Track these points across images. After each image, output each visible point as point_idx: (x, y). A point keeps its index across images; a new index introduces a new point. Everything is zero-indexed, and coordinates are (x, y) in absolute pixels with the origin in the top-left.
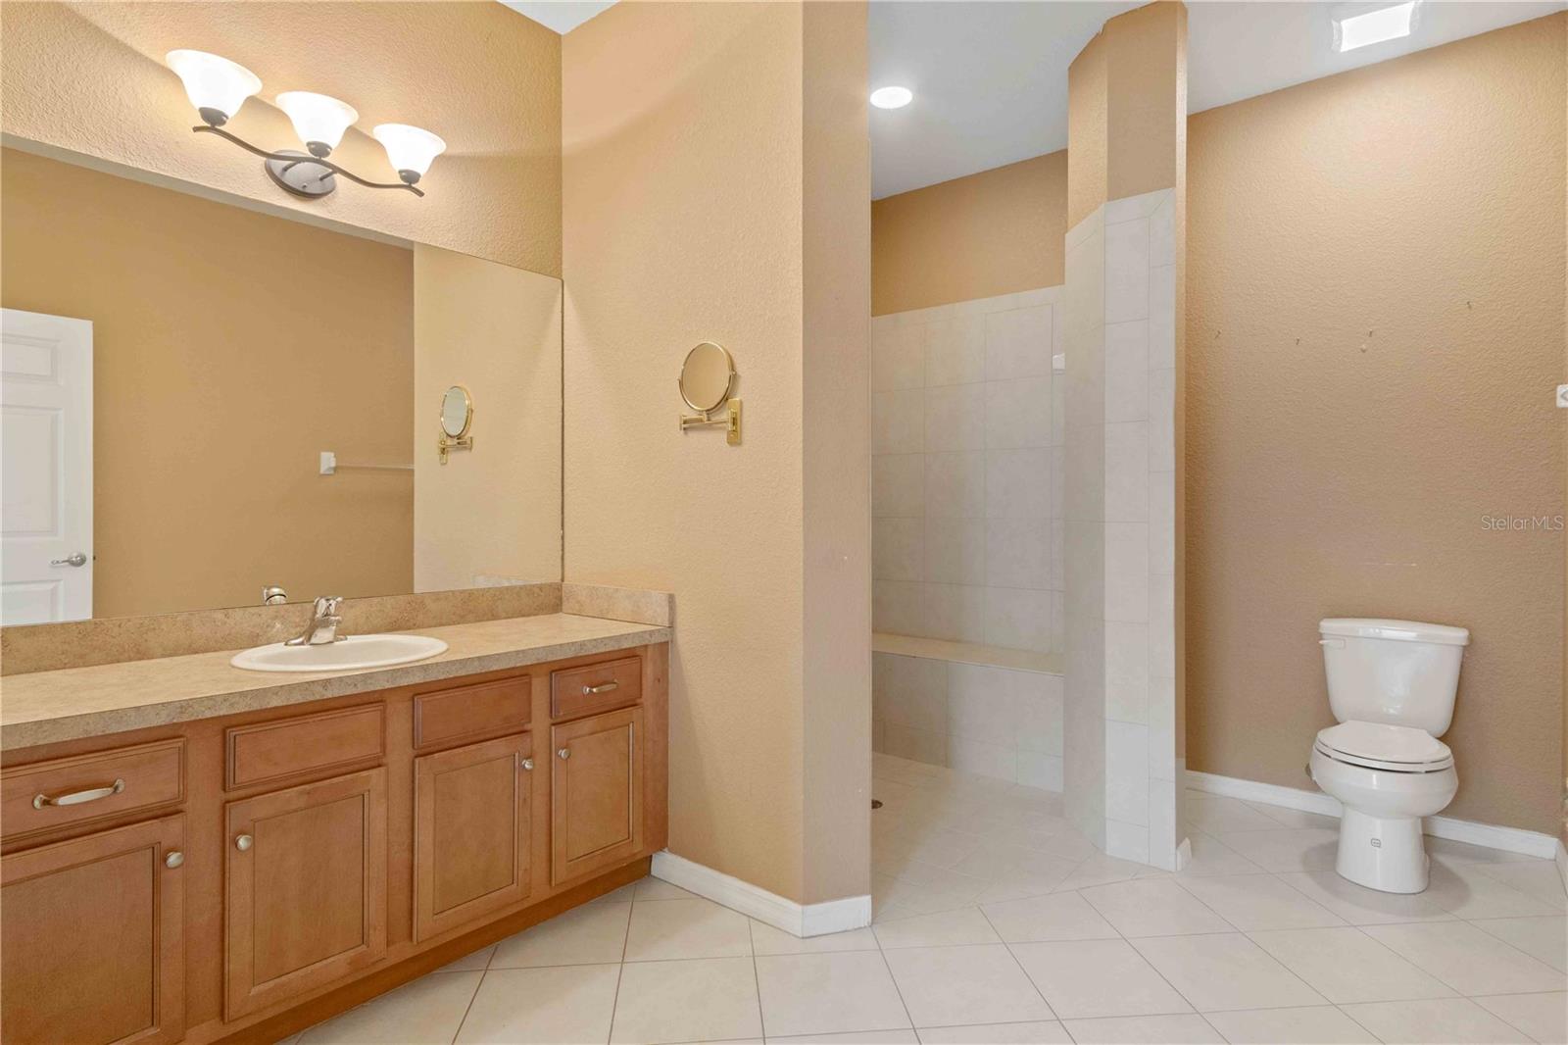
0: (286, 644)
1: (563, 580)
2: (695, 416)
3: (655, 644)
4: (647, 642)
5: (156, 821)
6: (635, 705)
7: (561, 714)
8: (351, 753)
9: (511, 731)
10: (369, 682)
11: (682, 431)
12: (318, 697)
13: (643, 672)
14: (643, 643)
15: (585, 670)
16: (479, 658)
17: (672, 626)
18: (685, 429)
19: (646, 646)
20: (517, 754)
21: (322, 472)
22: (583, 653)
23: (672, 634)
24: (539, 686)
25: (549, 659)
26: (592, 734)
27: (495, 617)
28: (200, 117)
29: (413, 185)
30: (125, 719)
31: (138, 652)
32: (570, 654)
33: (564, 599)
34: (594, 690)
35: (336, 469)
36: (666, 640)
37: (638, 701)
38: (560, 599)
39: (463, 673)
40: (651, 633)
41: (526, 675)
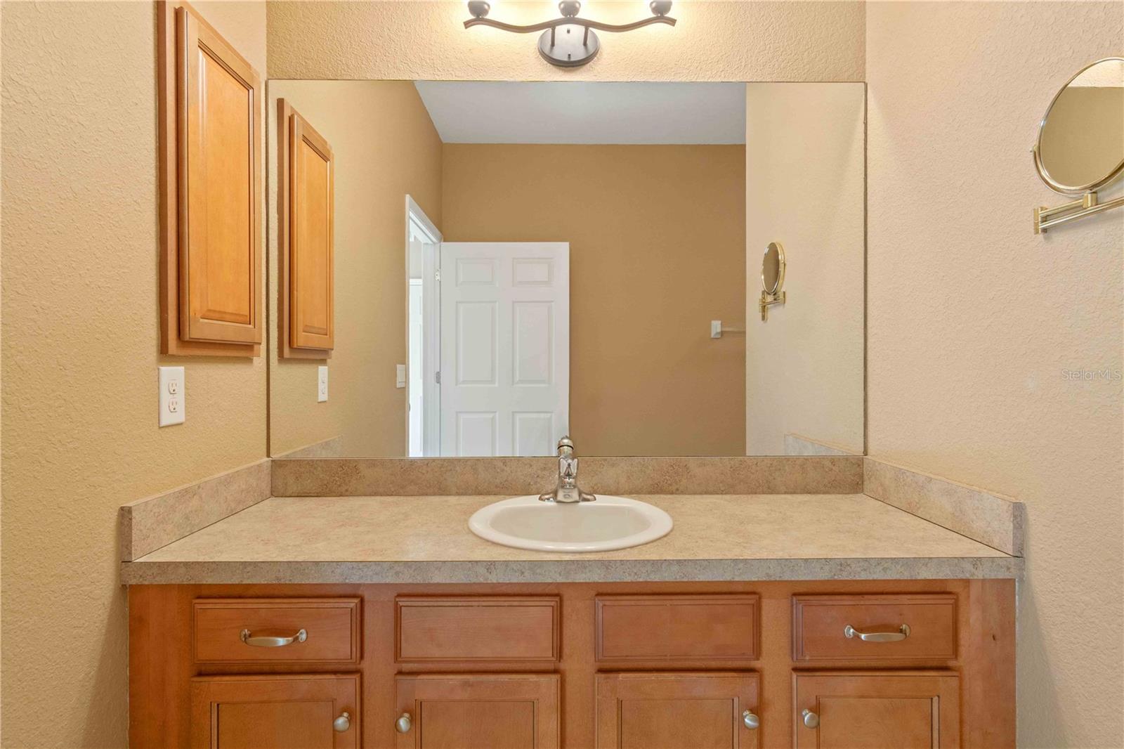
0: (540, 499)
1: (866, 453)
2: (1064, 202)
3: (984, 581)
4: (968, 576)
5: (333, 677)
6: (946, 669)
7: (807, 658)
8: (518, 651)
9: (729, 664)
10: (538, 571)
11: (1041, 236)
12: (482, 580)
13: (962, 618)
14: (961, 576)
15: (847, 601)
16: (679, 562)
17: (1020, 555)
18: (1045, 230)
19: (967, 582)
20: (736, 700)
21: (712, 336)
22: (844, 576)
23: (1022, 568)
24: (774, 613)
25: (786, 578)
26: (862, 697)
27: (772, 490)
28: (469, 13)
29: (667, 15)
30: (306, 571)
31: (440, 489)
32: (823, 575)
33: (866, 477)
34: (863, 636)
35: (722, 333)
36: (1007, 575)
37: (951, 663)
38: (862, 476)
39: (655, 578)
40: (976, 561)
41: (754, 593)
